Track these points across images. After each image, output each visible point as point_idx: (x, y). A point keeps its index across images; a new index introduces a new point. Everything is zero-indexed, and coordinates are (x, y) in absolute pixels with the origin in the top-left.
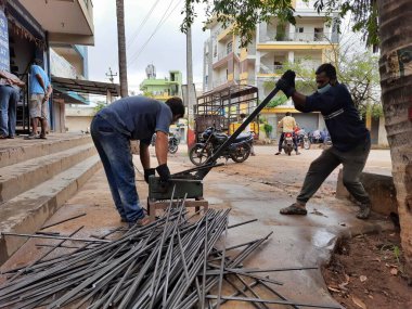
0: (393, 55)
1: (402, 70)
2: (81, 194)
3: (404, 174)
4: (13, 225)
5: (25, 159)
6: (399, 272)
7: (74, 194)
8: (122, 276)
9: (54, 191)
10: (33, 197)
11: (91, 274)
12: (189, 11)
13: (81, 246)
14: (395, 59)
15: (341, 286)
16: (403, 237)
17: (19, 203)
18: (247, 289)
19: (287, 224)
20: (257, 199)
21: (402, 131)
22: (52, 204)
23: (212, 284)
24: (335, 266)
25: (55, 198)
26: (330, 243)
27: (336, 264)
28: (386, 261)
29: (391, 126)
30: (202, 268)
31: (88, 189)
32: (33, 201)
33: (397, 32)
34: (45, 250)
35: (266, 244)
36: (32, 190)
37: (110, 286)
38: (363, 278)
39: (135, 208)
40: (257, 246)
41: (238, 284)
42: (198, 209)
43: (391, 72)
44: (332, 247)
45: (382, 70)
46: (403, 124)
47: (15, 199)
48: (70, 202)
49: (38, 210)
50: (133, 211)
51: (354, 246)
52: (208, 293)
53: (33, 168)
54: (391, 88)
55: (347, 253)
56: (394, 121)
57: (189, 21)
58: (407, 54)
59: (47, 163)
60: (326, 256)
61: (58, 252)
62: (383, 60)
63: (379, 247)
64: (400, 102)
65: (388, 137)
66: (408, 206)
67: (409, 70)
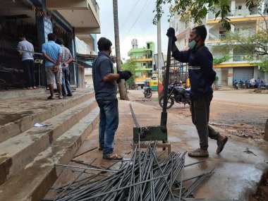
2: (95, 132)
4: (59, 158)
5: (64, 110)
7: (91, 132)
9: (80, 132)
10: (69, 137)
12: (159, 10)
17: (62, 141)
22: (79, 141)
24: (260, 196)
25: (80, 137)
32: (69, 140)
36: (68, 132)
42: (164, 149)
49: (72, 147)
53: (69, 118)
57: (159, 16)
59: (76, 113)
60: (253, 188)
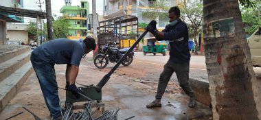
0: (210, 25)
1: (214, 34)
3: (215, 91)
7: (14, 96)
14: (211, 27)
20: (135, 96)
21: (214, 68)
25: (1, 101)
29: (209, 64)
33: (212, 12)
43: (209, 34)
45: (204, 32)
48: (12, 102)
54: (209, 43)
56: (210, 61)
58: (217, 25)
62: (205, 26)
64: (213, 51)
66: (217, 110)
67: (218, 35)
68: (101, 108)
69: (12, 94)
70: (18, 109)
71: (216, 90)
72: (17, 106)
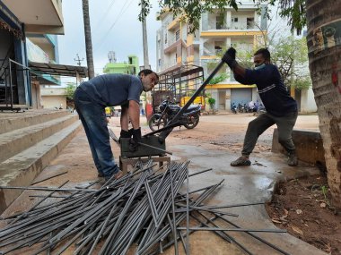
0: (318, 31)
1: (326, 43)
2: (61, 157)
3: (329, 127)
4: (9, 181)
5: (12, 130)
6: (327, 206)
7: (55, 158)
8: (107, 215)
9: (39, 154)
10: (22, 159)
11: (81, 215)
12: (145, 3)
13: (67, 196)
14: (320, 35)
15: (282, 218)
16: (329, 177)
17: (10, 165)
18: (209, 222)
19: (234, 174)
20: (208, 156)
21: (327, 92)
22: (39, 164)
23: (181, 218)
24: (276, 203)
25: (41, 159)
26: (270, 187)
27: (277, 202)
28: (316, 198)
29: (317, 89)
30: (171, 207)
31: (67, 152)
32: (24, 162)
33: (321, 12)
34: (37, 200)
35: (220, 189)
36: (20, 154)
37: (98, 223)
38: (299, 212)
39: (110, 164)
40: (212, 190)
41: (201, 219)
43: (316, 45)
44: (272, 189)
45: (310, 44)
46: (328, 86)
47: (7, 161)
48: (52, 163)
49: (28, 169)
50: (108, 167)
51: (289, 188)
52: (178, 226)
53: (20, 136)
54: (318, 58)
55: (284, 194)
56: (320, 84)
58: (330, 30)
60: (267, 196)
61: (48, 201)
62: (310, 35)
63: (309, 188)
64: (325, 68)
65: (316, 98)
66: (333, 153)
67: (331, 43)
68: (164, 163)
69: (53, 155)
70: (61, 169)
71: (332, 125)
72: (60, 166)
